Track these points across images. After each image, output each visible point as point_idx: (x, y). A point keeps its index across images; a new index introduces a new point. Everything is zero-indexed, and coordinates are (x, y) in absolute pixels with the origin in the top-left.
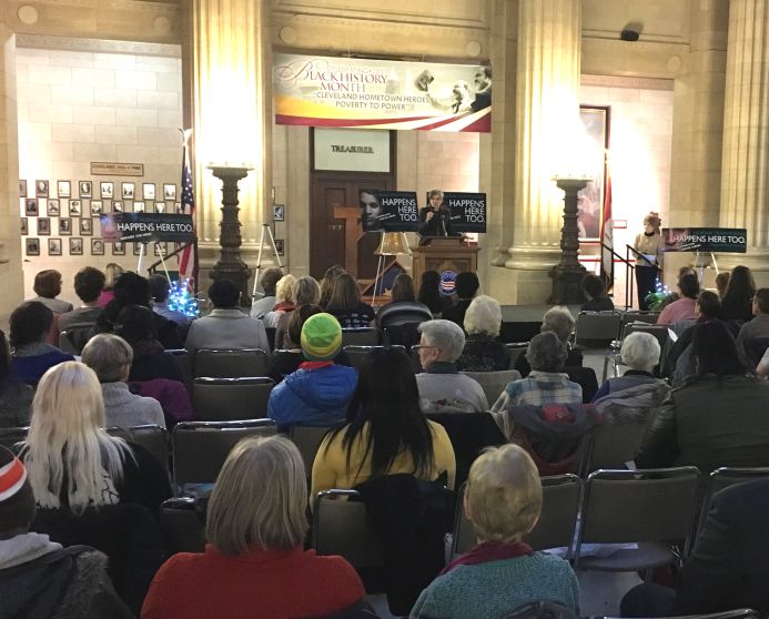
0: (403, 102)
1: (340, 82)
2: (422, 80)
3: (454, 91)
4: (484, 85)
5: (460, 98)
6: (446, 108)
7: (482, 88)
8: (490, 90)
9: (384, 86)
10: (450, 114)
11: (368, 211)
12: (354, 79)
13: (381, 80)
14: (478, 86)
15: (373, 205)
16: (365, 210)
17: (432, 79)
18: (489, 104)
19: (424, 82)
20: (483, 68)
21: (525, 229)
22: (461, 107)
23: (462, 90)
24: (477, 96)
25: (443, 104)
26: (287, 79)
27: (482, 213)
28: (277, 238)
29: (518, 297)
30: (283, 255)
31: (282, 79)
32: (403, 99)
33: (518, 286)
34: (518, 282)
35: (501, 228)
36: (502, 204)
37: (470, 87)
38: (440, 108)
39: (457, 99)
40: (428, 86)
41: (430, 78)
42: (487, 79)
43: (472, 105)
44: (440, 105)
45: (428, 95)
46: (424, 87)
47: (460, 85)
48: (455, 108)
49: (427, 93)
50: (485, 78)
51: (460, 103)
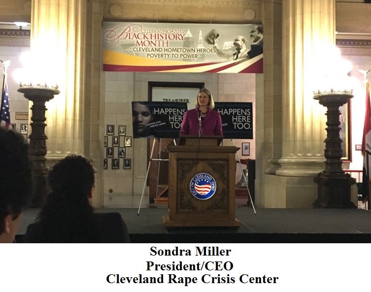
0: (196, 53)
2: (210, 36)
3: (235, 44)
4: (258, 38)
5: (239, 49)
6: (228, 56)
7: (255, 41)
8: (262, 43)
9: (182, 41)
10: (231, 60)
11: (140, 119)
12: (160, 37)
13: (180, 37)
14: (253, 39)
15: (144, 114)
16: (137, 118)
17: (218, 35)
18: (261, 52)
20: (256, 27)
22: (239, 56)
23: (240, 43)
24: (252, 46)
25: (226, 53)
26: (112, 39)
27: (249, 120)
28: (127, 157)
29: (287, 201)
30: (130, 169)
31: (108, 39)
32: (196, 51)
33: (286, 190)
34: (287, 187)
35: (273, 144)
36: (272, 126)
37: (246, 40)
38: (224, 56)
39: (236, 49)
40: (215, 40)
41: (216, 34)
42: (260, 34)
43: (248, 53)
44: (224, 54)
45: (215, 47)
46: (212, 41)
47: (239, 39)
48: (235, 56)
49: (215, 45)
50: (258, 33)
51: (239, 52)
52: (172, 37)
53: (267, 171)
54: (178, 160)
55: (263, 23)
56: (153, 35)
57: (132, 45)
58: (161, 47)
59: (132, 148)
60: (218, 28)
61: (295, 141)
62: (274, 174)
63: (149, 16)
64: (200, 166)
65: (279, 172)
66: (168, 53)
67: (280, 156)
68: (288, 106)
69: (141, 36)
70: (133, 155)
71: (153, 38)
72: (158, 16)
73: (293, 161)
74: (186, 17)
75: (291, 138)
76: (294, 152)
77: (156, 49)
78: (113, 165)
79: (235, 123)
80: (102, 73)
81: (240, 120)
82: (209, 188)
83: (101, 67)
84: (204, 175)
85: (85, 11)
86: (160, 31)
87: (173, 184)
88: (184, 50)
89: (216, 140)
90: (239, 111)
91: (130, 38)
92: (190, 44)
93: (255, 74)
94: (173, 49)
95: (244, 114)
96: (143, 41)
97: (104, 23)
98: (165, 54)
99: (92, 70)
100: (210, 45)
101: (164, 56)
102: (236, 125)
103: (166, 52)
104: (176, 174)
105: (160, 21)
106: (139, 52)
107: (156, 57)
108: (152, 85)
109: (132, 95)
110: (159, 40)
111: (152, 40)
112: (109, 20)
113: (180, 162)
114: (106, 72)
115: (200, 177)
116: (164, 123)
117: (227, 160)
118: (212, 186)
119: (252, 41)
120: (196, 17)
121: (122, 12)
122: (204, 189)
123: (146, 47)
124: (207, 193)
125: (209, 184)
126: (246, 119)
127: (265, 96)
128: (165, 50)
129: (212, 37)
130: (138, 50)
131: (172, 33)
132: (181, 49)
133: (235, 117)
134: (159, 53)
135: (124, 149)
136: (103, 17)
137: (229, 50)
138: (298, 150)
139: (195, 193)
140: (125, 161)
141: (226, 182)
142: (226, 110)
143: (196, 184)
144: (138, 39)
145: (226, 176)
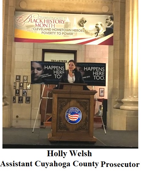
0: (72, 32)
1: (44, 23)
2: (81, 22)
3: (96, 27)
4: (110, 24)
5: (98, 30)
6: (92, 34)
7: (108, 25)
8: (113, 26)
9: (63, 25)
10: (94, 37)
11: (36, 72)
12: (50, 22)
13: (62, 22)
14: (107, 24)
15: (38, 69)
16: (34, 72)
17: (86, 21)
18: (112, 32)
19: (82, 23)
20: (109, 16)
21: (130, 89)
22: (99, 34)
23: (99, 26)
24: (107, 29)
25: (90, 32)
26: (20, 22)
27: (103, 74)
28: (28, 96)
29: (126, 126)
30: (30, 103)
31: (18, 22)
32: (72, 30)
33: (126, 119)
34: (126, 117)
35: (118, 90)
36: (118, 78)
37: (103, 25)
38: (89, 34)
39: (97, 30)
40: (84, 24)
41: (85, 21)
42: (112, 21)
43: (104, 33)
44: (89, 33)
45: (84, 28)
46: (82, 25)
47: (98, 24)
48: (96, 34)
49: (83, 27)
50: (111, 21)
51: (99, 32)
52: (57, 22)
53: (115, 106)
54: (58, 98)
55: (114, 14)
56: (46, 20)
57: (33, 26)
58: (51, 27)
59: (31, 90)
60: (86, 17)
61: (132, 88)
62: (119, 108)
63: (44, 8)
64: (73, 102)
65: (122, 107)
66: (55, 31)
67: (123, 98)
68: (128, 66)
69: (38, 21)
70: (32, 94)
71: (46, 22)
72: (49, 9)
73: (131, 100)
74: (66, 9)
75: (130, 86)
76: (132, 95)
77: (47, 29)
78: (19, 100)
79: (95, 76)
80: (14, 43)
81: (98, 74)
82: (77, 117)
83: (13, 39)
84: (74, 108)
85: (4, 5)
86: (50, 18)
87: (54, 113)
88: (65, 30)
89: (82, 86)
90: (97, 68)
91: (31, 22)
92: (68, 26)
93: (108, 46)
94: (58, 29)
95: (100, 71)
96: (40, 24)
97: (16, 12)
98: (53, 32)
99: (8, 41)
100: (81, 27)
101: (52, 33)
102: (96, 77)
103: (53, 31)
104: (57, 107)
105: (50, 12)
106: (37, 31)
107: (47, 34)
108: (45, 51)
109: (32, 57)
110: (50, 23)
111: (45, 24)
112: (19, 10)
113: (59, 100)
114: (16, 42)
115: (72, 109)
116: (51, 75)
117: (89, 99)
118: (79, 115)
119: (107, 25)
120: (72, 10)
121: (27, 6)
122: (74, 118)
123: (41, 28)
124: (76, 120)
125: (77, 114)
126: (102, 74)
127: (114, 60)
128: (53, 30)
129: (82, 22)
130: (36, 29)
131: (57, 19)
132: (63, 29)
133: (95, 72)
134: (49, 31)
135: (26, 91)
136: (16, 9)
137: (93, 30)
138: (134, 93)
139: (68, 120)
140: (26, 98)
141: (88, 113)
142: (89, 68)
143: (69, 114)
144: (36, 23)
145: (88, 109)
